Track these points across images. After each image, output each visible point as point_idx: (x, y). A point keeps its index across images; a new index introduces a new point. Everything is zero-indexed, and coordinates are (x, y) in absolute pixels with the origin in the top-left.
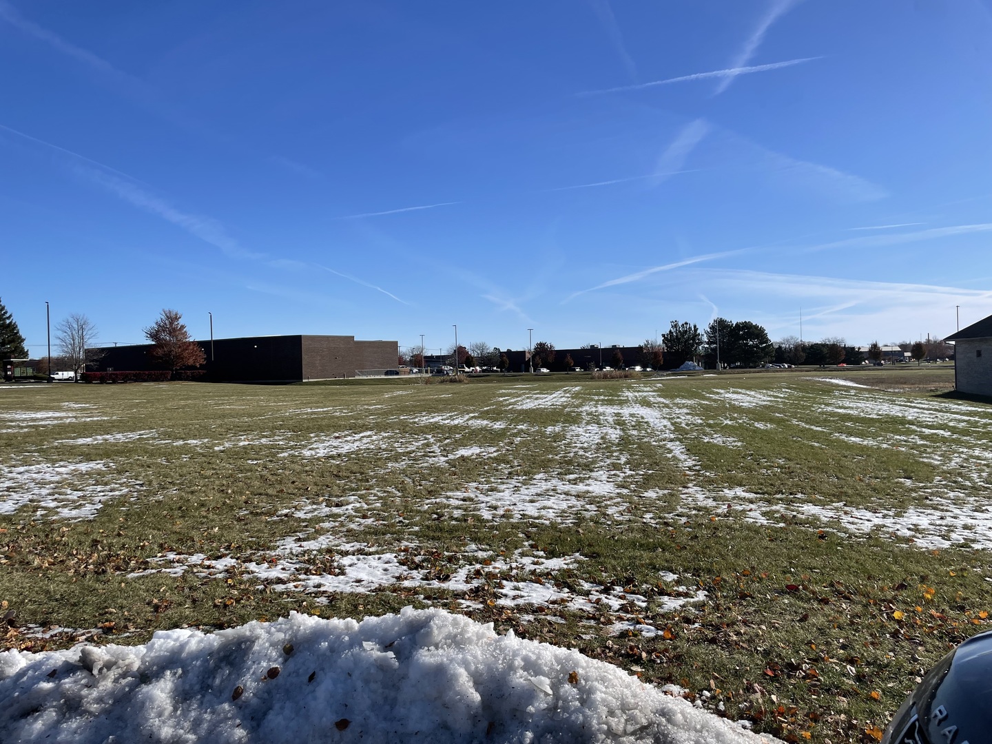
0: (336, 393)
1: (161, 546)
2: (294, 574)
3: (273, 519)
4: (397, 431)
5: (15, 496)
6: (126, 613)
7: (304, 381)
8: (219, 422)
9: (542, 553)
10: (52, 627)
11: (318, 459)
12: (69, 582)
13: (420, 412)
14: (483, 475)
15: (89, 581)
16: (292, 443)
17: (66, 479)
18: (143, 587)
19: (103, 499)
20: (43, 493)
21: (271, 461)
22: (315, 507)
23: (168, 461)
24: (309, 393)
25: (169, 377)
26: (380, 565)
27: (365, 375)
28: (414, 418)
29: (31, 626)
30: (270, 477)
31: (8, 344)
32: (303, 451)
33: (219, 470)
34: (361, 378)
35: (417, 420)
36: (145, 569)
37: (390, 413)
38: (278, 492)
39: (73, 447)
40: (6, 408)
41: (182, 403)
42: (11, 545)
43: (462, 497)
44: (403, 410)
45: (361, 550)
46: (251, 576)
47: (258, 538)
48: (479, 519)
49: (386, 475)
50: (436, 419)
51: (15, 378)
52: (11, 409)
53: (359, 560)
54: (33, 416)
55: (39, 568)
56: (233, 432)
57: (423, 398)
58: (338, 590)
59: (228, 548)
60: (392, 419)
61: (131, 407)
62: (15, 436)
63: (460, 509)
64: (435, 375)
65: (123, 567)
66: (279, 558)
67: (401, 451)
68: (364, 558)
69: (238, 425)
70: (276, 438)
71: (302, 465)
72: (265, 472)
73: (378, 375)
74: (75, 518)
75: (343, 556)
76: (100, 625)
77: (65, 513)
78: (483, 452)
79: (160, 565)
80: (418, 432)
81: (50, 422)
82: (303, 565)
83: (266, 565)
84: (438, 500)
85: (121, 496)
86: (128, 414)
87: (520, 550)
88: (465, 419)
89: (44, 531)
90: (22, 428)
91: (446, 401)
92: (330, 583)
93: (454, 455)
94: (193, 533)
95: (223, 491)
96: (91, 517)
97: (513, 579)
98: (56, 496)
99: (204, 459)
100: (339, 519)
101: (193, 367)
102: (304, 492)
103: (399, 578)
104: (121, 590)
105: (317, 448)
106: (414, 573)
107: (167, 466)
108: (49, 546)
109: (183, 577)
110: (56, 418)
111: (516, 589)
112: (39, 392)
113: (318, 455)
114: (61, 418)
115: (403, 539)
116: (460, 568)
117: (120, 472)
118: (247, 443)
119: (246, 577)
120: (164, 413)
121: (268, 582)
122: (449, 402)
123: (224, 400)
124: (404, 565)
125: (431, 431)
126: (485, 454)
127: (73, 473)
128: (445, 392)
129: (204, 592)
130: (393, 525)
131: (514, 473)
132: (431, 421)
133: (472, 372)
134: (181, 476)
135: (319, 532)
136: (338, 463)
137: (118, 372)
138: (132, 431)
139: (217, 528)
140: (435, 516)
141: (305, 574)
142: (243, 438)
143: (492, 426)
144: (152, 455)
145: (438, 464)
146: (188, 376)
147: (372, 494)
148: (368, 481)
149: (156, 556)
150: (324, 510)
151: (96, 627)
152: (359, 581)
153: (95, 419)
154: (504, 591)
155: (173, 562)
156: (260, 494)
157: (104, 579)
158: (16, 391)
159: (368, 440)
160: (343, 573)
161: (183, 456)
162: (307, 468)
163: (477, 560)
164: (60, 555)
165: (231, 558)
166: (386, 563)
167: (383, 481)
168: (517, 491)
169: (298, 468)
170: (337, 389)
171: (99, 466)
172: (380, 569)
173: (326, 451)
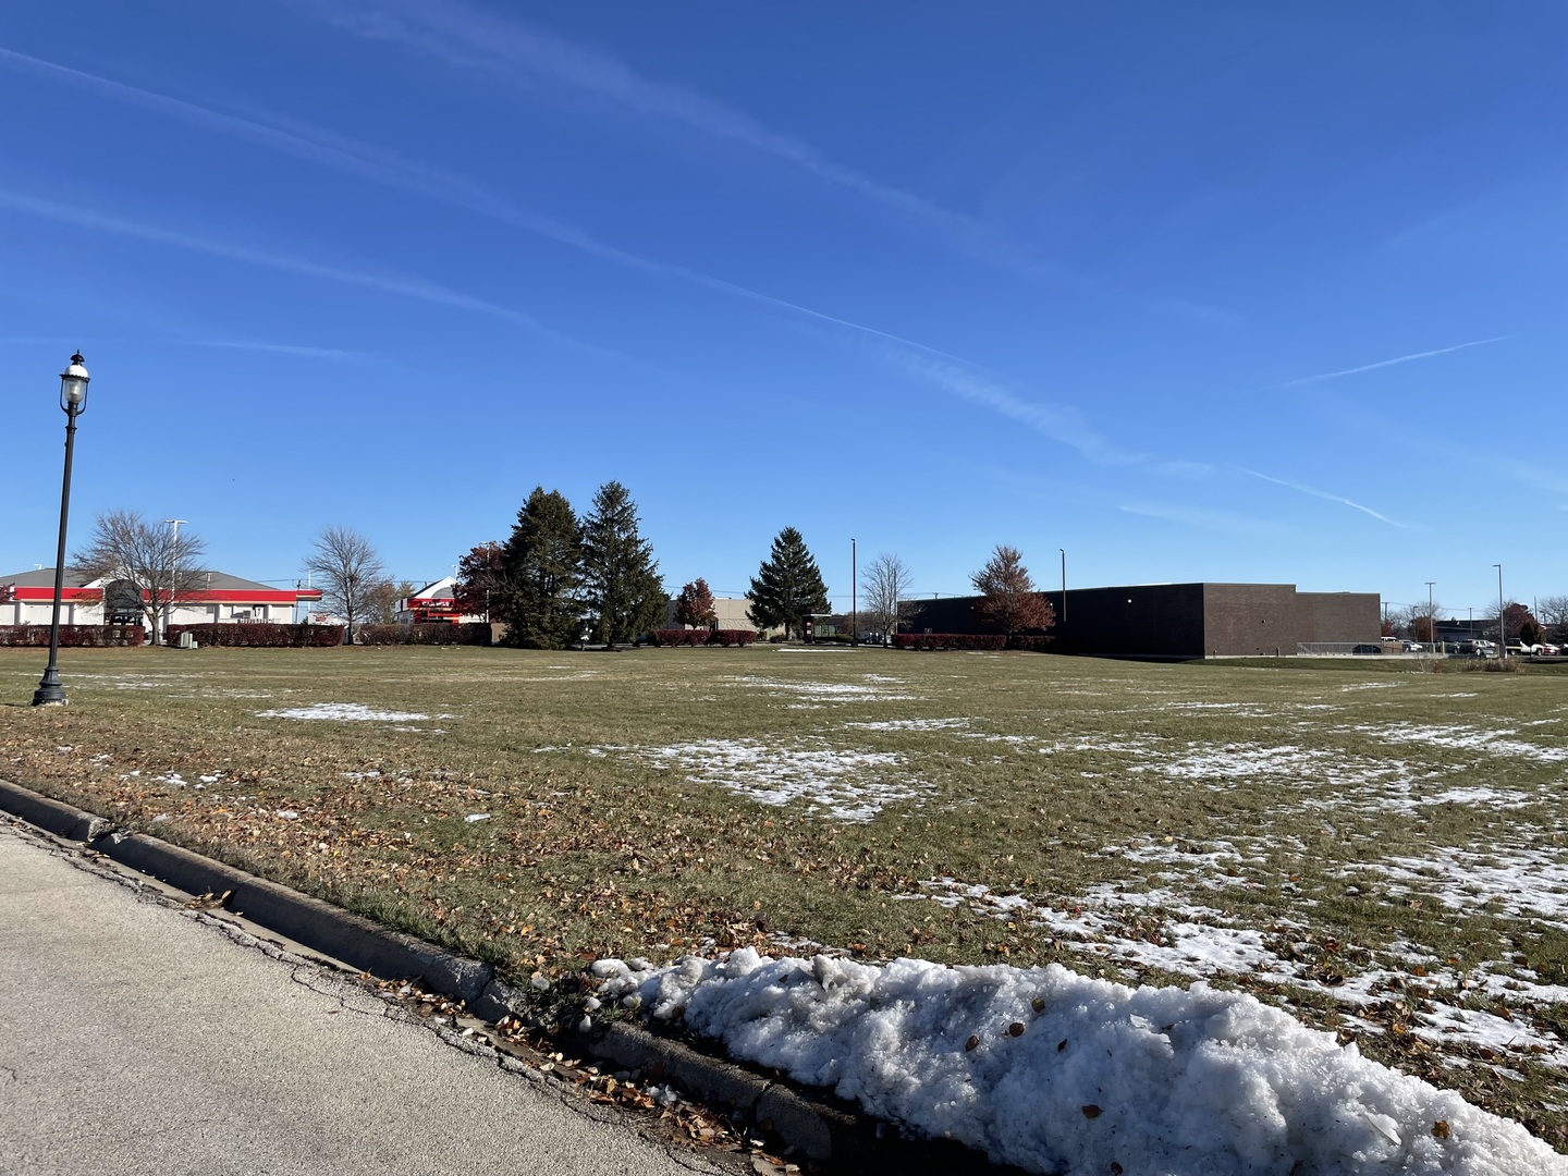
0: (1254, 681)
1: (938, 868)
2: (1100, 932)
3: (1093, 856)
4: (1341, 750)
5: (790, 786)
6: (880, 938)
7: (1207, 657)
8: (1056, 713)
9: (1532, 974)
10: (800, 938)
11: (1189, 781)
12: (827, 891)
13: (1398, 721)
14: (1480, 837)
15: (849, 895)
16: (1155, 753)
17: (849, 772)
18: (906, 912)
19: (884, 801)
20: (821, 787)
21: (1115, 776)
22: (1158, 848)
23: (974, 761)
24: (1209, 677)
25: (1003, 645)
26: (1231, 944)
27: (1314, 651)
28: (1384, 730)
29: (780, 933)
30: (1106, 798)
31: (809, 594)
32: (1167, 767)
33: (1038, 781)
34: (1308, 656)
35: (1386, 734)
36: (913, 893)
37: (1340, 718)
38: (1111, 821)
39: (865, 732)
40: (801, 678)
41: (1015, 682)
42: (775, 841)
43: (1419, 867)
44: (1370, 715)
45: (1209, 918)
46: (1041, 924)
47: (1064, 878)
48: (1436, 907)
49: (1293, 816)
50: (1424, 736)
51: (815, 638)
52: (806, 679)
53: (1202, 931)
54: (829, 689)
55: (800, 871)
56: (1072, 729)
57: (1414, 696)
58: (1157, 965)
59: (1020, 884)
60: (1341, 729)
61: (946, 684)
62: (803, 713)
63: (1406, 885)
64: (1458, 657)
65: (889, 884)
66: (1085, 908)
67: (1334, 783)
68: (1211, 931)
69: (1083, 720)
70: (1133, 743)
71: (1162, 788)
72: (1102, 792)
73: (1339, 652)
74: (848, 820)
75: (1179, 922)
76: (850, 945)
77: (840, 812)
78: (1497, 799)
79: (932, 891)
80: (1379, 754)
81: (845, 699)
82: (1117, 924)
83: (1065, 914)
84: (1370, 867)
85: (907, 799)
86: (940, 694)
87: (1491, 964)
88: (1484, 739)
89: (812, 830)
90: (813, 703)
91: (1458, 706)
92: (1148, 954)
93: (1435, 798)
94: (981, 858)
95: (1034, 809)
96: (866, 821)
97: (1455, 1003)
98: (834, 791)
99: (1022, 764)
100: (1190, 871)
101: (1036, 631)
102: (1150, 825)
103: (1257, 968)
104: (881, 911)
105: (1193, 765)
106: (1285, 965)
107: (971, 767)
108: (815, 849)
109: (957, 910)
110: (853, 694)
111: (1459, 1018)
112: (841, 658)
113: (1191, 775)
114: (859, 694)
115: (1284, 914)
116: (1366, 971)
117: (912, 770)
118: (1087, 747)
119: (1034, 924)
120: (987, 695)
121: (1062, 935)
122: (1464, 707)
123: (1074, 682)
124: (1271, 951)
125: (1405, 754)
126: (1499, 802)
127: (859, 766)
128: (1467, 688)
129: (976, 932)
130: (1273, 892)
131: (1544, 840)
132: (1415, 737)
133: (1536, 653)
134: (985, 783)
135: (1153, 884)
136: (1219, 790)
137: (936, 635)
138: (938, 718)
139: (1012, 857)
140: (1355, 890)
141: (1116, 935)
142: (1083, 739)
143: (1537, 756)
144: (956, 751)
145: (1397, 811)
146: (1029, 644)
147: (1256, 842)
148: (1259, 823)
149: (930, 880)
150: (1170, 856)
151: (846, 947)
152: (1191, 959)
153: (899, 698)
154: (1430, 1017)
155: (949, 890)
156: (1085, 821)
157: (866, 895)
158: (816, 656)
159: (1284, 760)
160: (1171, 943)
161: (995, 757)
162: (1165, 793)
163: (1401, 965)
164: (824, 861)
165: (1022, 897)
166: (1245, 943)
167: (1285, 826)
168: (1534, 870)
169: (1151, 790)
170: (1259, 673)
171: (889, 760)
172: (1232, 950)
173: (1204, 770)
